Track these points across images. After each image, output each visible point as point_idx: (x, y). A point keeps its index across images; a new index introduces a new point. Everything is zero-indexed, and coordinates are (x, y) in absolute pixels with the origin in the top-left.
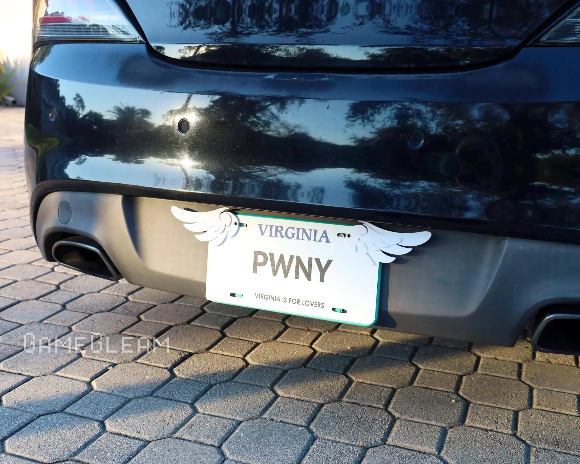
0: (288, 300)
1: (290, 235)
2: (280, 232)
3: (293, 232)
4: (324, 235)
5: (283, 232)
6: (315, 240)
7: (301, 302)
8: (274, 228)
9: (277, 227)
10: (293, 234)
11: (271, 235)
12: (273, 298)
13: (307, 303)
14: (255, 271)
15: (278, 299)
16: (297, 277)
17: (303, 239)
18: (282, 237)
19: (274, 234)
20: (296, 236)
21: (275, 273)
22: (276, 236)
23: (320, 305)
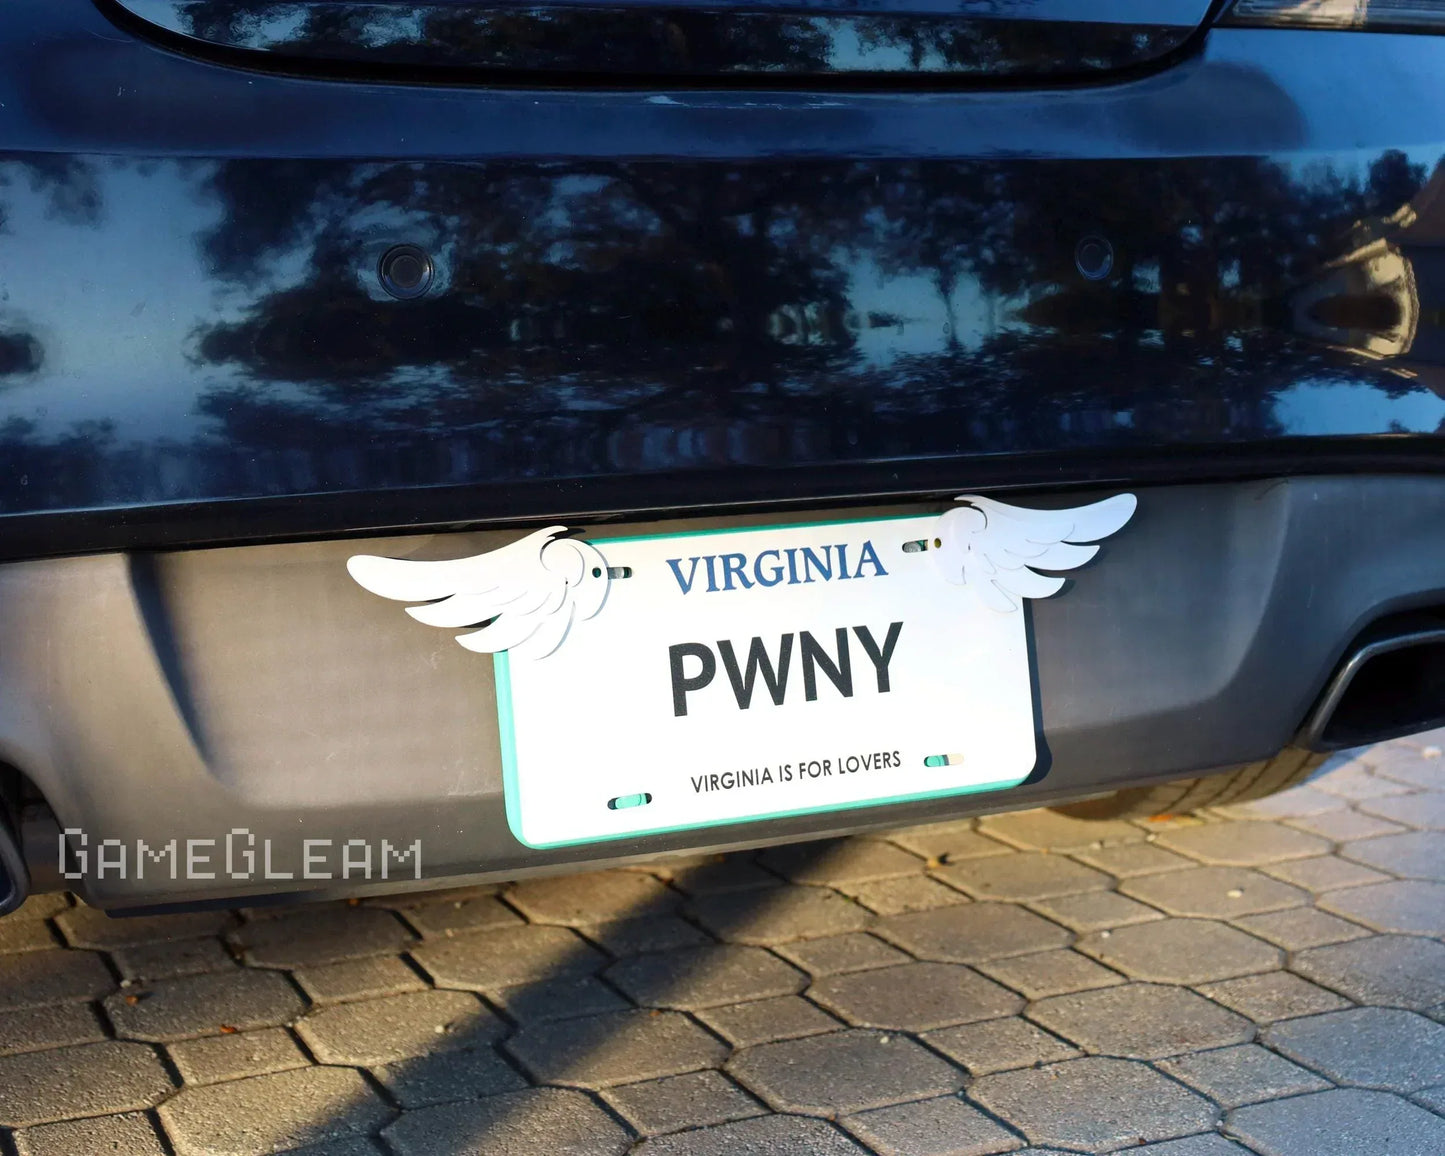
0: (795, 771)
1: (770, 576)
2: (738, 571)
3: (778, 564)
4: (867, 556)
5: (749, 571)
6: (844, 575)
7: (834, 768)
8: (718, 565)
9: (726, 559)
10: (779, 571)
11: (712, 587)
12: (748, 778)
13: (853, 765)
14: (680, 709)
15: (767, 777)
16: (811, 694)
17: (808, 579)
18: (747, 584)
19: (720, 581)
20: (786, 574)
21: (744, 698)
22: (729, 586)
23: (886, 759)
